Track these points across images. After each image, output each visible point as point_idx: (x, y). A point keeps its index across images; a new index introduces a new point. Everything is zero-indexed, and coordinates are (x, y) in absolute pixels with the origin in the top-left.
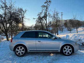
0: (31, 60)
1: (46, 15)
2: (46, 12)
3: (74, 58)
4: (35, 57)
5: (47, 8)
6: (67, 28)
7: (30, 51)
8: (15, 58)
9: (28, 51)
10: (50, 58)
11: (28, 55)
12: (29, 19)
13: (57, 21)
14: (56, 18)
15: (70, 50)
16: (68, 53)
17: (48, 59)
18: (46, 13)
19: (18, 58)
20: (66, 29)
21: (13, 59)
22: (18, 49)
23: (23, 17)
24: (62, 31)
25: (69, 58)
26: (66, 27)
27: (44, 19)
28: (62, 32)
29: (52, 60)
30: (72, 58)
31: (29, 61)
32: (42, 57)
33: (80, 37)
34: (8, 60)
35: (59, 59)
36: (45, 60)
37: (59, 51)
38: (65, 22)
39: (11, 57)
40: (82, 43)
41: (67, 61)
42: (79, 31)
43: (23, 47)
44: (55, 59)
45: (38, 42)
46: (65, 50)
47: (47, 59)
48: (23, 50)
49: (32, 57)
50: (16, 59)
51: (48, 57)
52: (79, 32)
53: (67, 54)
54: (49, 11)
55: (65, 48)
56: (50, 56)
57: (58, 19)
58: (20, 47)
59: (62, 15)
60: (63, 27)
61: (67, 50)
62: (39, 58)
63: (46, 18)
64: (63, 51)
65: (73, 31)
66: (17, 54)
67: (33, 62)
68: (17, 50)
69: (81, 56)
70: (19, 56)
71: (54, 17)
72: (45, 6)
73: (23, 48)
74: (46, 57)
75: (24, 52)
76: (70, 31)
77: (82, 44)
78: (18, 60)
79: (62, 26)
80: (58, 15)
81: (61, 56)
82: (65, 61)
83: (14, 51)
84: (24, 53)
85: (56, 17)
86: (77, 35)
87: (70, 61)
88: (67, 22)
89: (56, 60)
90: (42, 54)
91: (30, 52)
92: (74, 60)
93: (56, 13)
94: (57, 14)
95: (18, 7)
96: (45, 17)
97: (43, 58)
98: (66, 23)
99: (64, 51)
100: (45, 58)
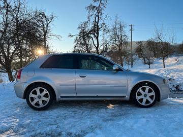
0: (65, 117)
1: (98, 26)
2: (98, 20)
3: (160, 111)
4: (73, 112)
5: (98, 12)
6: (142, 58)
7: (62, 97)
8: (28, 113)
9: (58, 97)
10: (107, 112)
11: (57, 108)
12: (58, 37)
13: (121, 44)
14: (120, 37)
15: (151, 94)
16: (147, 102)
17: (103, 115)
18: (98, 24)
19: (35, 113)
20: (141, 60)
21: (23, 115)
22: (35, 93)
23: (45, 33)
24: (132, 64)
25: (149, 112)
26: (139, 57)
27: (92, 36)
28: (132, 67)
29: (112, 116)
30: (154, 111)
31: (59, 118)
32: (90, 110)
33: (171, 75)
34: (11, 116)
35: (126, 114)
36: (95, 117)
37: (128, 97)
38: (137, 45)
39: (18, 111)
40: (175, 86)
41: (144, 117)
42: (167, 64)
43: (45, 90)
44: (119, 114)
45: (80, 76)
46: (140, 94)
47: (99, 115)
48: (46, 96)
49: (65, 112)
50: (29, 115)
51: (103, 111)
52: (168, 66)
53: (143, 104)
54: (103, 18)
55: (140, 90)
56: (107, 108)
57: (123, 39)
58: (39, 88)
59: (131, 30)
60: (134, 57)
61: (145, 95)
62: (83, 113)
63: (98, 33)
64: (137, 96)
65: (156, 65)
66: (33, 103)
67: (70, 119)
68: (31, 95)
69: (174, 108)
70: (36, 108)
71: (115, 34)
72: (94, 7)
73: (46, 92)
74: (98, 111)
75: (47, 99)
76: (149, 64)
77: (177, 88)
78: (33, 118)
79: (132, 55)
80: (124, 29)
81: (131, 109)
82: (140, 116)
83: (24, 98)
84: (48, 101)
85: (119, 33)
86: (163, 72)
87: (152, 116)
88: (143, 45)
89: (121, 115)
90: (89, 106)
91: (62, 99)
92: (162, 116)
93: (118, 26)
94: (121, 28)
95: (34, 10)
96: (95, 32)
97: (92, 113)
98: (141, 47)
99: (138, 98)
100: (96, 112)
